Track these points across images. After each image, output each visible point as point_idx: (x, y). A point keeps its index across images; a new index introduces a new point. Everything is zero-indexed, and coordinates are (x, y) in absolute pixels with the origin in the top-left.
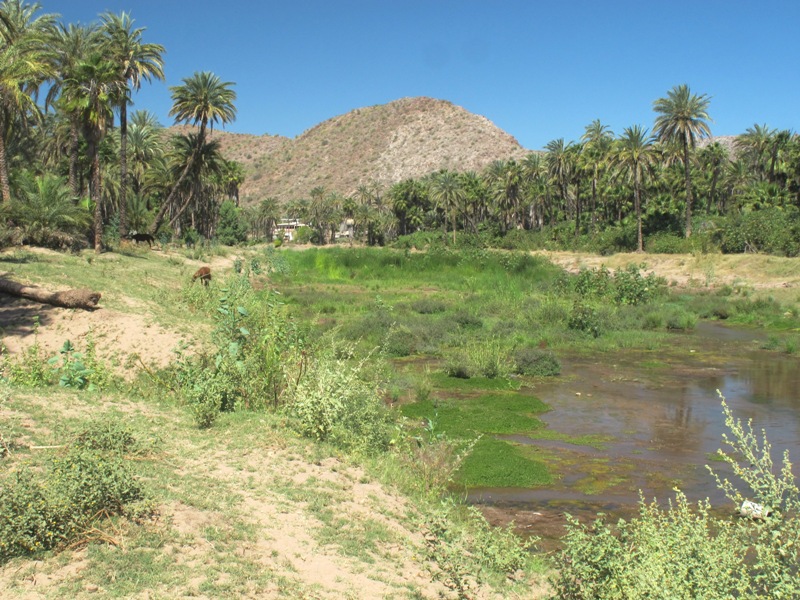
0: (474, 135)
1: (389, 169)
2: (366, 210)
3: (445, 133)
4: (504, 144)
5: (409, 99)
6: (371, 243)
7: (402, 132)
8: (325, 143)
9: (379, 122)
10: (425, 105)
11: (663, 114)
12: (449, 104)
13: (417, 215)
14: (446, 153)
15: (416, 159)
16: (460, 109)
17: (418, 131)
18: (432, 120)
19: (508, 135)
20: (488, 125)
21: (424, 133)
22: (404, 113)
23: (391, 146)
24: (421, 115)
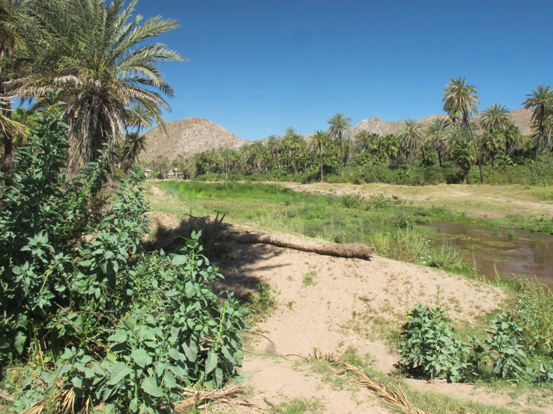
0: (218, 133)
1: (183, 147)
2: (182, 165)
3: (206, 132)
4: (230, 137)
5: (190, 118)
6: (185, 178)
7: (188, 132)
8: (155, 136)
9: (178, 128)
10: (197, 120)
11: (332, 125)
12: (207, 120)
13: (207, 166)
14: (206, 140)
15: (194, 143)
16: (211, 122)
17: (195, 131)
18: (200, 127)
19: (231, 133)
20: (223, 129)
21: (197, 132)
22: (188, 124)
23: (183, 137)
24: (195, 125)
